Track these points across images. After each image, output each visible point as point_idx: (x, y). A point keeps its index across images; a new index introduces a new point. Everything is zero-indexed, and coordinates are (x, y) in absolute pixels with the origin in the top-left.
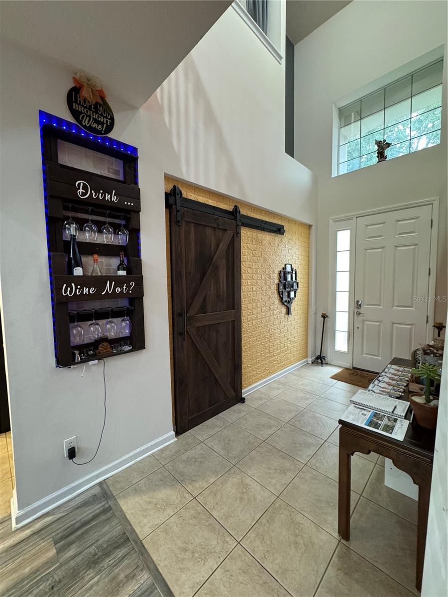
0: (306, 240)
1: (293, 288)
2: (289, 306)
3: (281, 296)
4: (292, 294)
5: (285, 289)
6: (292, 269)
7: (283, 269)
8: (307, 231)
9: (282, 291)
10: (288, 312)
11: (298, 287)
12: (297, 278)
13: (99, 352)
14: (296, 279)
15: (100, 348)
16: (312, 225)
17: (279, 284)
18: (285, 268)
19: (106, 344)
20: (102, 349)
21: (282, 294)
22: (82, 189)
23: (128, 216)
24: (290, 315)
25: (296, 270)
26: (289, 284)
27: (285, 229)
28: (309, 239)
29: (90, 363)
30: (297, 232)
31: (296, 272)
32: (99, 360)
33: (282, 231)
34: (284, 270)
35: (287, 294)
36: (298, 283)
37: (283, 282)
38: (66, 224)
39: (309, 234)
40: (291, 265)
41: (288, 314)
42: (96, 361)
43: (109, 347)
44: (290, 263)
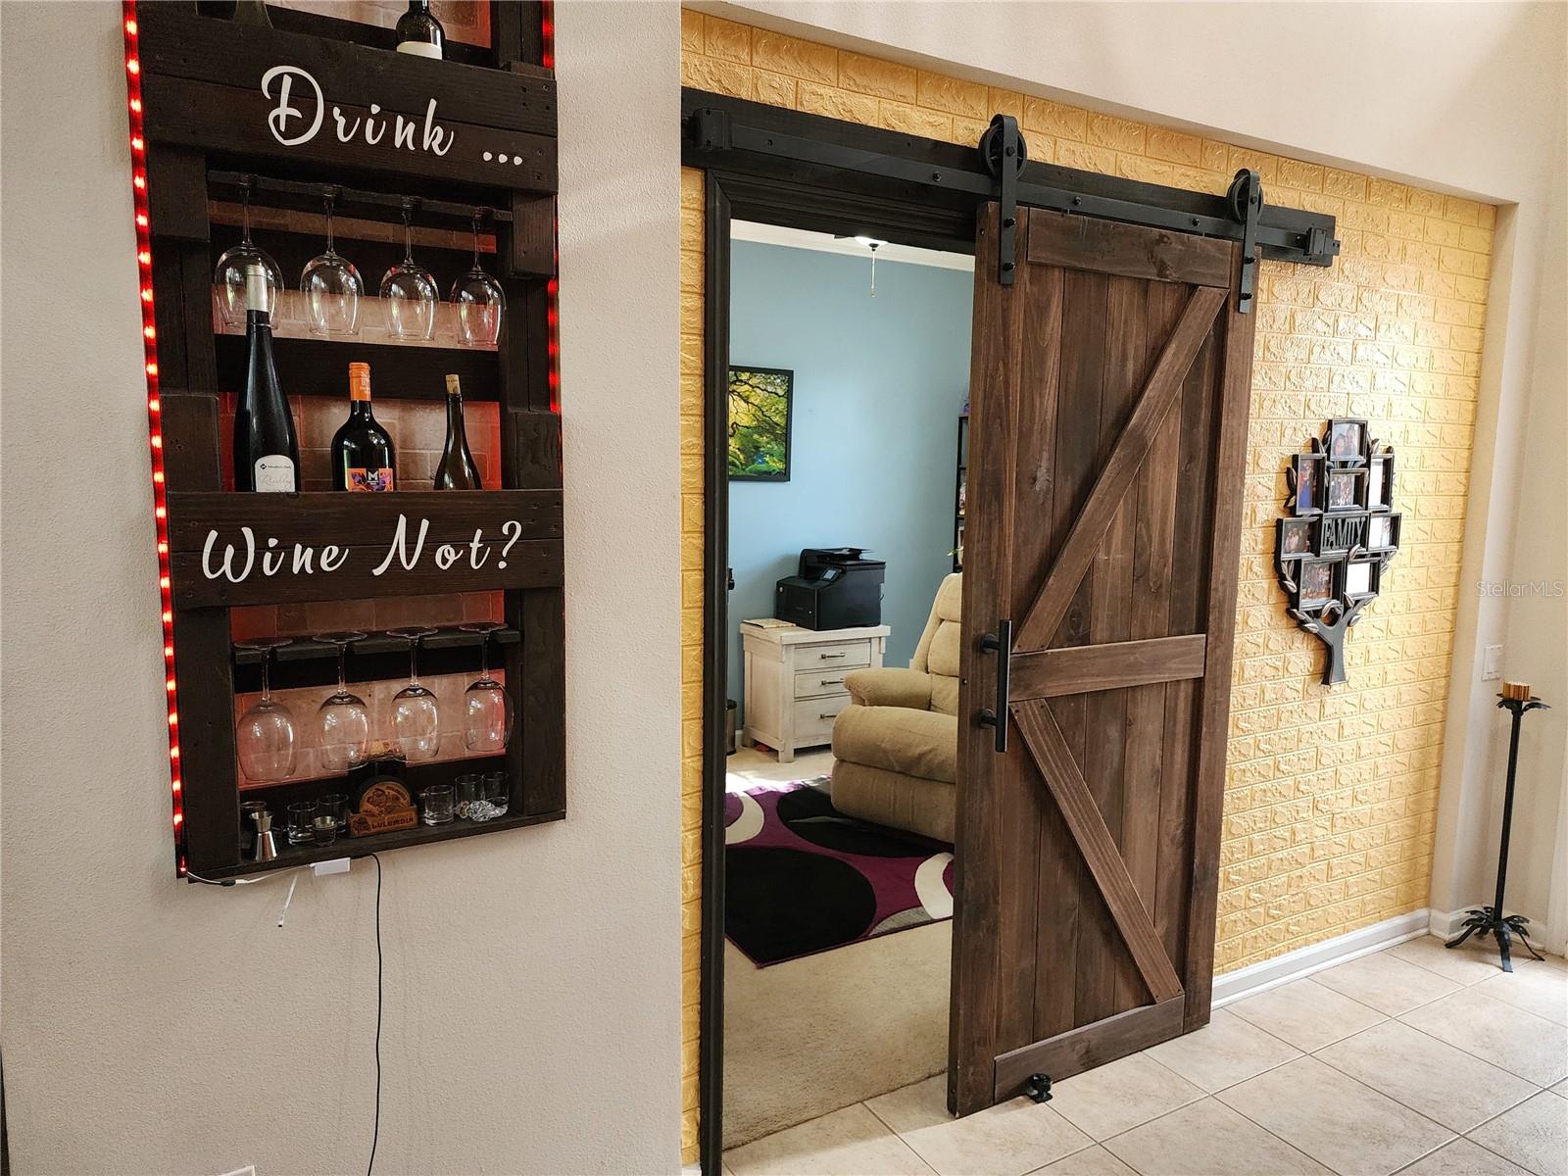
0: (1472, 289)
1: (1364, 543)
2: (1329, 639)
3: (1291, 585)
4: (1357, 578)
5: (1315, 549)
6: (1366, 449)
7: (1314, 445)
8: (1477, 237)
9: (1298, 563)
10: (1327, 669)
11: (1394, 540)
12: (1395, 491)
13: (362, 823)
14: (1386, 498)
15: (370, 807)
16: (1512, 206)
17: (1279, 522)
18: (1321, 444)
19: (390, 788)
20: (376, 810)
21: (1296, 577)
22: (289, 105)
23: (501, 215)
24: (1336, 686)
25: (1389, 450)
26: (1339, 524)
27: (1338, 237)
28: (1488, 279)
29: (320, 868)
30: (1410, 249)
31: (1388, 465)
32: (356, 855)
33: (1317, 246)
34: (1315, 449)
35: (1324, 576)
36: (1395, 523)
37: (1307, 512)
38: (226, 265)
39: (1492, 256)
40: (1363, 427)
41: (1326, 681)
42: (345, 863)
43: (405, 801)
44: (1360, 412)
